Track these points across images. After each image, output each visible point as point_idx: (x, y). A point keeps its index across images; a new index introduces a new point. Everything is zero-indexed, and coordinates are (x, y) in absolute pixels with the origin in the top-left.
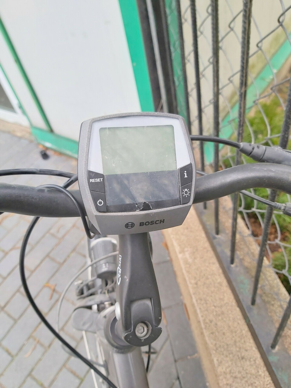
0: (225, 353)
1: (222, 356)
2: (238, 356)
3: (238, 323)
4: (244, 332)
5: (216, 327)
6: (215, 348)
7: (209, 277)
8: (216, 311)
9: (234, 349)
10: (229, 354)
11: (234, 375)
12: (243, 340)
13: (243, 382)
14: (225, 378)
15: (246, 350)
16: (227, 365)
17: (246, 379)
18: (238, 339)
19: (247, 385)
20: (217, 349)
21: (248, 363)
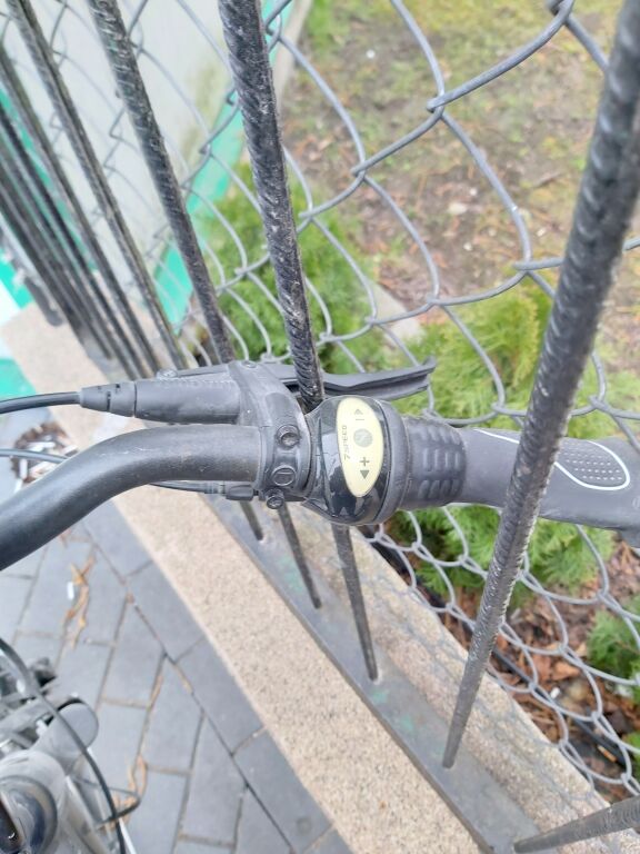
0: (297, 719)
1: (293, 728)
2: (322, 714)
3: (307, 649)
4: (320, 662)
5: (267, 675)
6: (276, 718)
7: (229, 577)
8: (260, 643)
9: (311, 705)
10: (306, 717)
11: (324, 756)
12: (323, 679)
13: (344, 760)
14: (311, 767)
15: (334, 697)
16: (306, 741)
17: (348, 753)
18: (313, 683)
19: (352, 762)
20: (280, 718)
21: (343, 720)
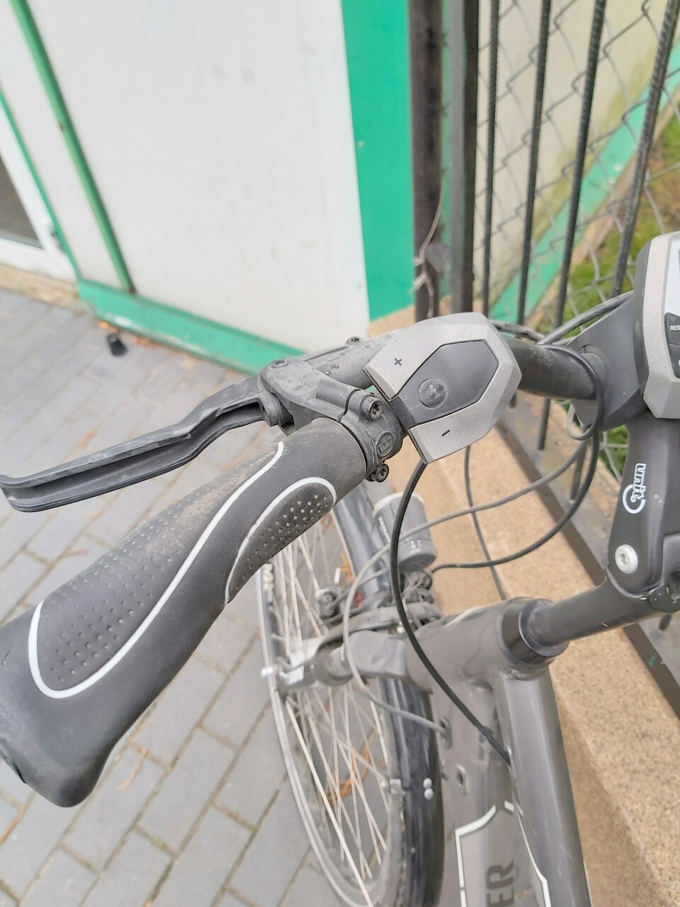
0: (607, 727)
1: (602, 734)
2: (635, 731)
3: (627, 671)
4: (640, 686)
5: (582, 680)
6: (586, 721)
7: (557, 585)
8: (579, 651)
9: (624, 719)
10: (617, 729)
11: (631, 768)
12: (640, 702)
13: (651, 778)
14: (615, 774)
15: (650, 721)
16: (615, 749)
17: (656, 774)
18: (630, 701)
19: (659, 784)
20: (590, 722)
21: (656, 743)
